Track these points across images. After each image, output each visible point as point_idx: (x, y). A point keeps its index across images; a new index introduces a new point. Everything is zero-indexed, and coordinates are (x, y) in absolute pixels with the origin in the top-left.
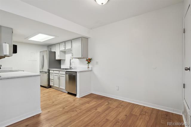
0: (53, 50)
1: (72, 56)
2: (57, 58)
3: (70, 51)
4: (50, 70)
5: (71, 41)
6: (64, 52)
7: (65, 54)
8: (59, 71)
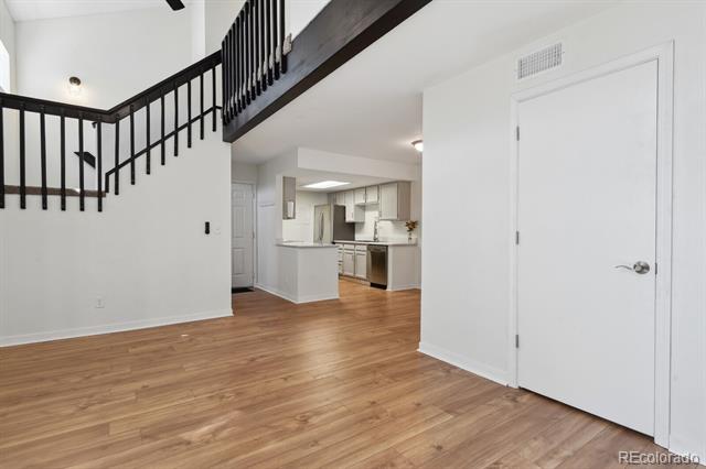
1: (380, 215)
2: (349, 218)
4: (335, 243)
5: (378, 186)
6: (363, 207)
7: (365, 211)
8: (355, 245)
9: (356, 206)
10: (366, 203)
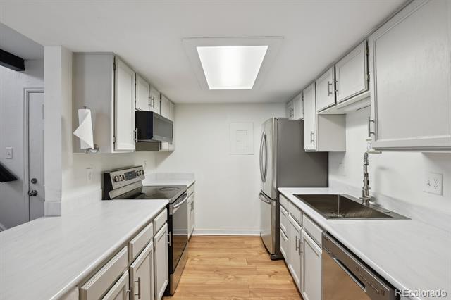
6: (341, 118)
7: (345, 127)
8: (303, 212)
9: (320, 117)
10: (338, 104)
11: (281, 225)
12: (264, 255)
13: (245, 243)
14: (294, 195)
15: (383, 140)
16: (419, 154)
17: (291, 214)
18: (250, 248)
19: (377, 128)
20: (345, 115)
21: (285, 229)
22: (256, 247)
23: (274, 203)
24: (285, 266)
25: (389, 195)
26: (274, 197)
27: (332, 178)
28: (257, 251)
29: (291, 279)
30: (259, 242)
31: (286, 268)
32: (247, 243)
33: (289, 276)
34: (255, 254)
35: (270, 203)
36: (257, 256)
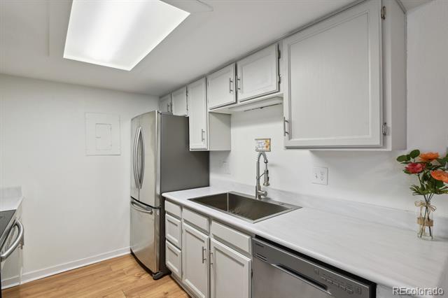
0: (179, 111)
1: (288, 133)
2: (196, 144)
3: (271, 106)
4: (164, 199)
5: (277, 47)
6: (225, 117)
7: (230, 126)
8: (211, 219)
9: (211, 115)
10: (239, 103)
11: (168, 235)
12: (143, 277)
13: (114, 270)
14: (190, 200)
15: (296, 140)
16: (307, 152)
17: (186, 221)
18: (124, 274)
19: (290, 128)
20: (230, 115)
21: (176, 241)
22: (130, 270)
23: (158, 211)
24: (172, 281)
25: (279, 188)
26: (158, 205)
27: (213, 177)
28: (133, 275)
29: (185, 295)
30: (131, 262)
31: (174, 285)
32: (115, 268)
33: (182, 292)
34: (132, 279)
35: (151, 213)
36: (136, 281)
